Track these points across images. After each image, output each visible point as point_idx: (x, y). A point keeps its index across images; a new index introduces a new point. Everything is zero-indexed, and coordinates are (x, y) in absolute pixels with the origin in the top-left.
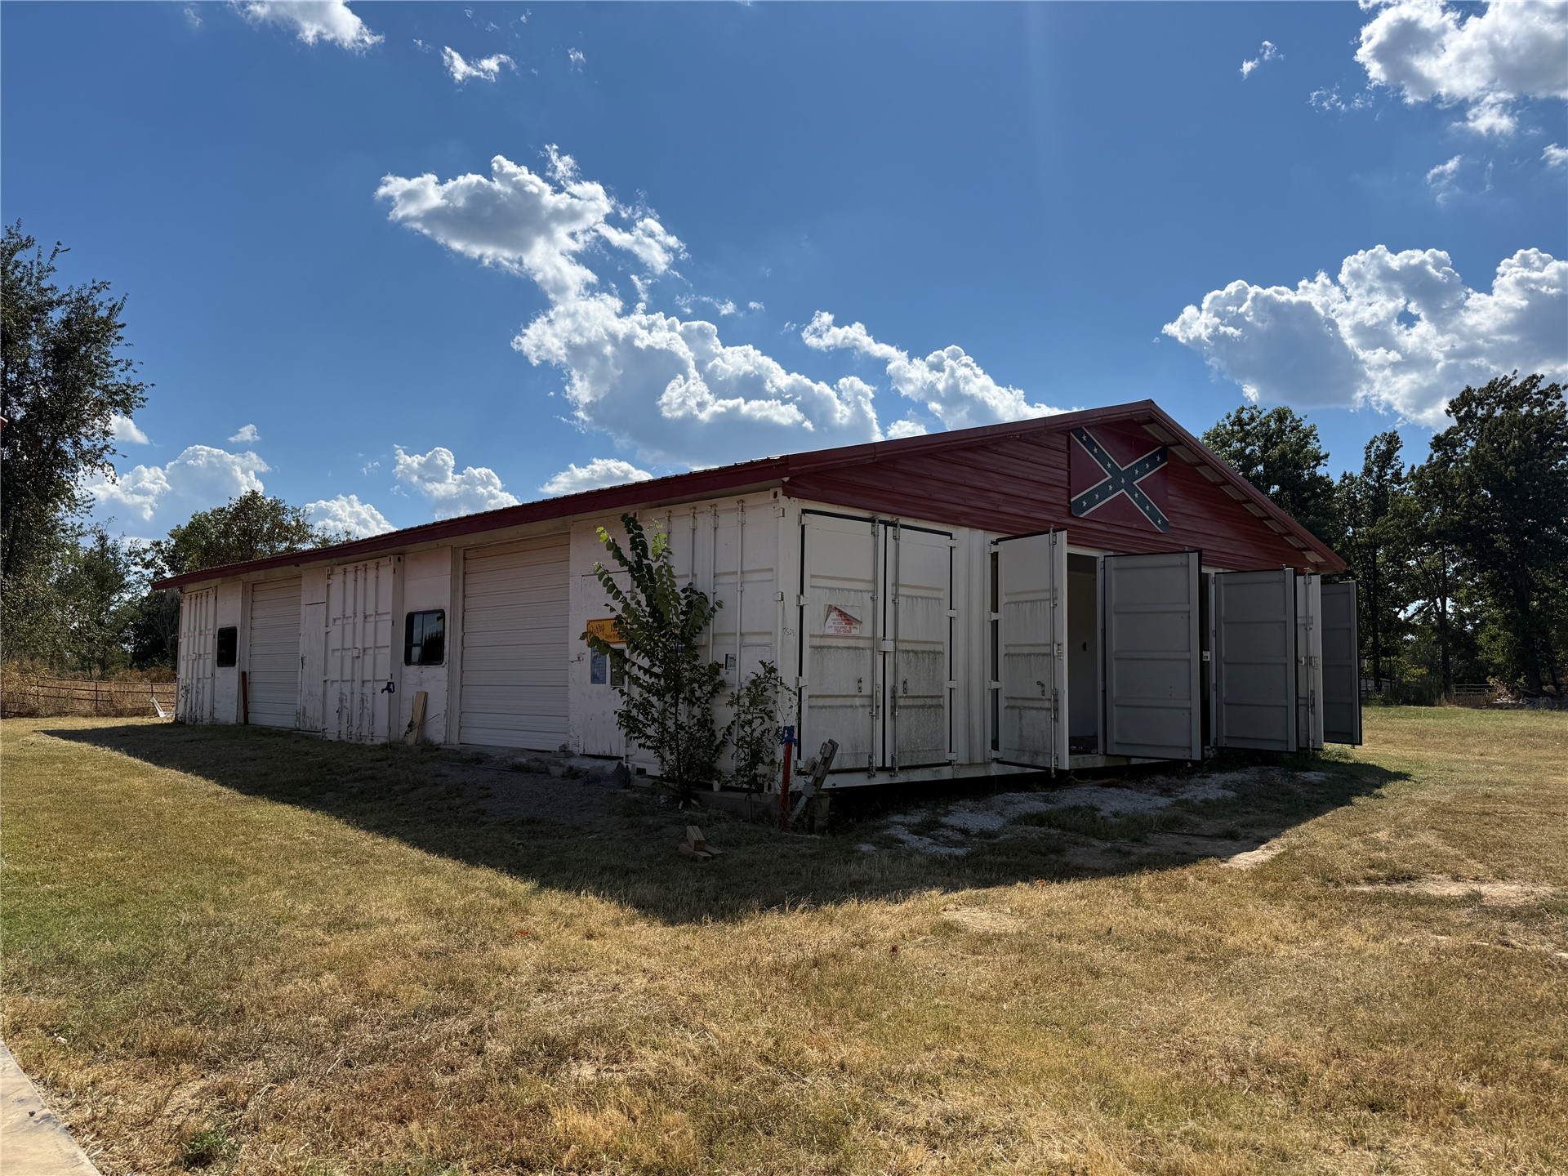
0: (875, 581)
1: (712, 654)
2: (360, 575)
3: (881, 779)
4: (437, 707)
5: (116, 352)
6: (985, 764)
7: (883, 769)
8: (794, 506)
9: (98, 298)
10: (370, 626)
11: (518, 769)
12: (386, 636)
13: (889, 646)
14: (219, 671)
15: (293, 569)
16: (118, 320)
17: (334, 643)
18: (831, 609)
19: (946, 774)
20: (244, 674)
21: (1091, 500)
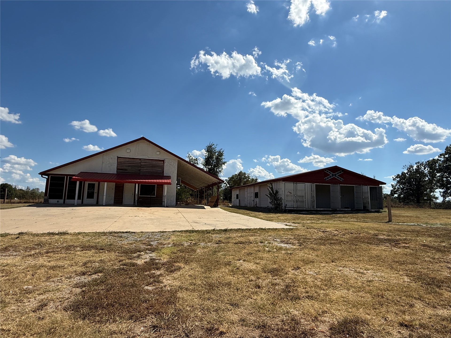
0: (294, 189)
1: (278, 197)
2: (250, 188)
3: (295, 209)
4: (258, 203)
5: (223, 157)
6: (311, 208)
7: (295, 208)
8: (284, 182)
9: (222, 150)
10: (251, 194)
11: (264, 208)
12: (253, 195)
13: (296, 195)
14: (237, 199)
15: (244, 187)
16: (223, 153)
17: (248, 196)
18: (288, 192)
19: (305, 209)
20: (239, 200)
21: (328, 178)
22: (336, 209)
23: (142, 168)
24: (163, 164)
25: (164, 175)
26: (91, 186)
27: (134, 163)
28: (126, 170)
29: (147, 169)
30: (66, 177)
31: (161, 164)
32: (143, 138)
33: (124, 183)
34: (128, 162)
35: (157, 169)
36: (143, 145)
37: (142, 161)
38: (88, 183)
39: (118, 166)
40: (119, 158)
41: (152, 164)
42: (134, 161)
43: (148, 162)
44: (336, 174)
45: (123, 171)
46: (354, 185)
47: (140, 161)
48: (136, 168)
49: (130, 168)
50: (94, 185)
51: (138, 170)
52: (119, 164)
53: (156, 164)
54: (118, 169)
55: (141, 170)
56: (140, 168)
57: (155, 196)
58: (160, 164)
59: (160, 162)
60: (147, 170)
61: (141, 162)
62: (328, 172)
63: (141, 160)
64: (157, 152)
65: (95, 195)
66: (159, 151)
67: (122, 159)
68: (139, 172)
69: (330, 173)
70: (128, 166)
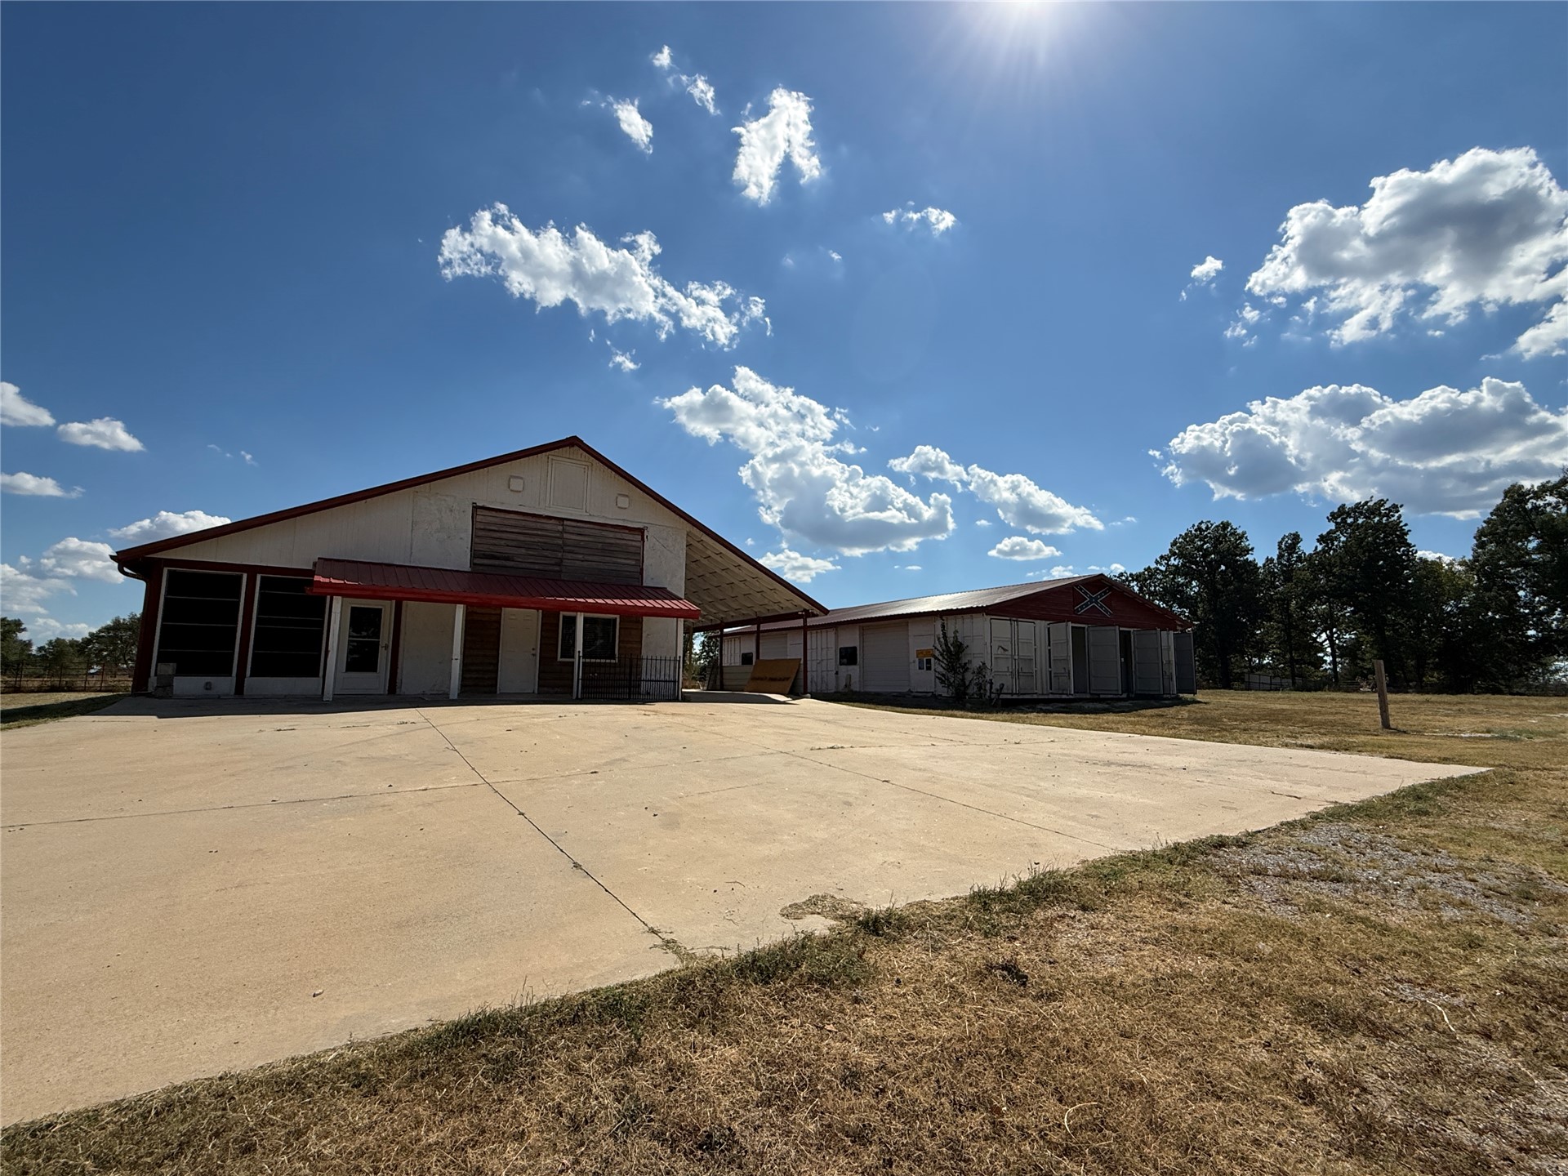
0: (1012, 637)
1: (964, 660)
2: (819, 635)
3: (1015, 697)
4: (855, 679)
6: (1048, 694)
7: (1016, 694)
8: (989, 617)
10: (824, 652)
12: (833, 655)
13: (1016, 657)
15: (784, 632)
18: (1000, 647)
19: (1035, 697)
21: (1082, 608)
22: (1099, 695)
23: (569, 556)
24: (639, 544)
25: (644, 584)
26: (364, 621)
27: (539, 533)
28: (507, 559)
29: (587, 557)
30: (245, 576)
31: (634, 543)
32: (574, 442)
33: (500, 607)
34: (516, 527)
35: (619, 560)
36: (569, 467)
37: (568, 528)
38: (353, 609)
39: (477, 540)
40: (479, 512)
41: (601, 540)
42: (539, 526)
43: (587, 532)
44: (1096, 598)
45: (497, 562)
46: (1132, 630)
47: (560, 528)
48: (546, 553)
49: (523, 551)
50: (378, 613)
51: (553, 562)
52: (481, 533)
53: (618, 541)
54: (475, 554)
55: (566, 563)
56: (560, 555)
57: (613, 661)
58: (630, 543)
59: (630, 537)
60: (585, 564)
61: (564, 531)
62: (1081, 589)
63: (565, 522)
64: (620, 498)
65: (384, 658)
66: (627, 496)
67: (494, 514)
68: (557, 568)
69: (1085, 593)
70: (514, 543)
